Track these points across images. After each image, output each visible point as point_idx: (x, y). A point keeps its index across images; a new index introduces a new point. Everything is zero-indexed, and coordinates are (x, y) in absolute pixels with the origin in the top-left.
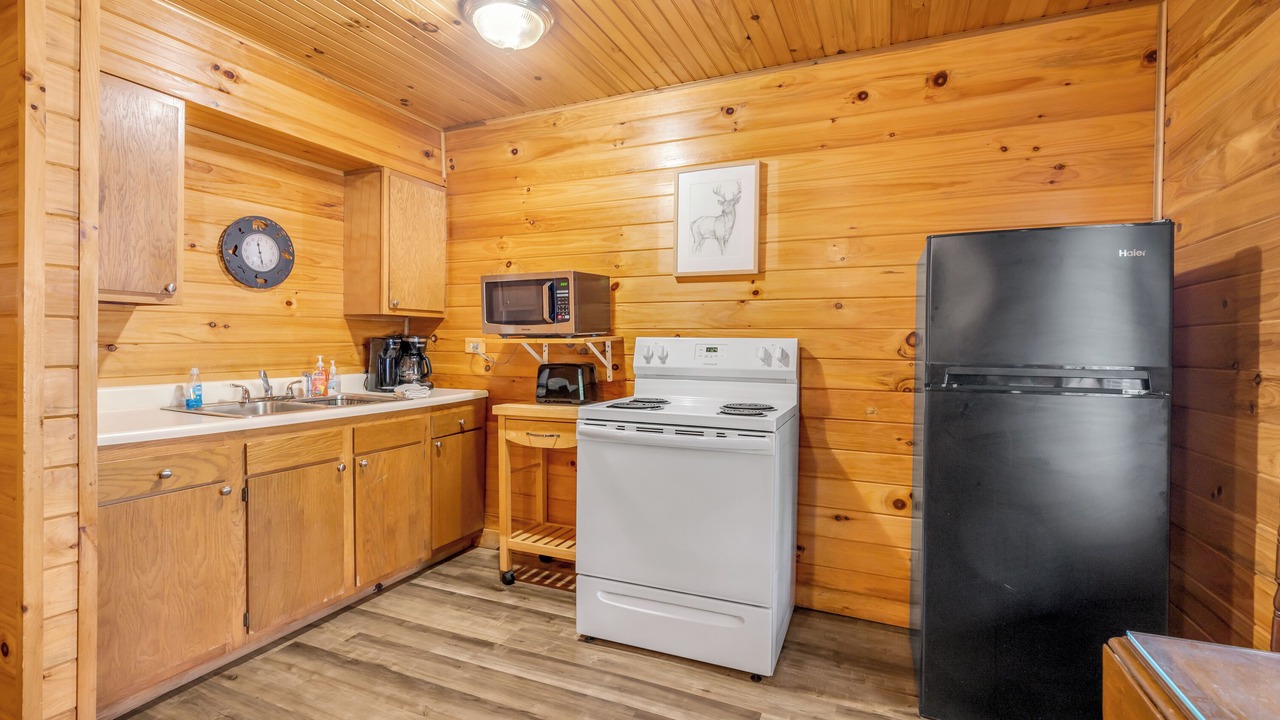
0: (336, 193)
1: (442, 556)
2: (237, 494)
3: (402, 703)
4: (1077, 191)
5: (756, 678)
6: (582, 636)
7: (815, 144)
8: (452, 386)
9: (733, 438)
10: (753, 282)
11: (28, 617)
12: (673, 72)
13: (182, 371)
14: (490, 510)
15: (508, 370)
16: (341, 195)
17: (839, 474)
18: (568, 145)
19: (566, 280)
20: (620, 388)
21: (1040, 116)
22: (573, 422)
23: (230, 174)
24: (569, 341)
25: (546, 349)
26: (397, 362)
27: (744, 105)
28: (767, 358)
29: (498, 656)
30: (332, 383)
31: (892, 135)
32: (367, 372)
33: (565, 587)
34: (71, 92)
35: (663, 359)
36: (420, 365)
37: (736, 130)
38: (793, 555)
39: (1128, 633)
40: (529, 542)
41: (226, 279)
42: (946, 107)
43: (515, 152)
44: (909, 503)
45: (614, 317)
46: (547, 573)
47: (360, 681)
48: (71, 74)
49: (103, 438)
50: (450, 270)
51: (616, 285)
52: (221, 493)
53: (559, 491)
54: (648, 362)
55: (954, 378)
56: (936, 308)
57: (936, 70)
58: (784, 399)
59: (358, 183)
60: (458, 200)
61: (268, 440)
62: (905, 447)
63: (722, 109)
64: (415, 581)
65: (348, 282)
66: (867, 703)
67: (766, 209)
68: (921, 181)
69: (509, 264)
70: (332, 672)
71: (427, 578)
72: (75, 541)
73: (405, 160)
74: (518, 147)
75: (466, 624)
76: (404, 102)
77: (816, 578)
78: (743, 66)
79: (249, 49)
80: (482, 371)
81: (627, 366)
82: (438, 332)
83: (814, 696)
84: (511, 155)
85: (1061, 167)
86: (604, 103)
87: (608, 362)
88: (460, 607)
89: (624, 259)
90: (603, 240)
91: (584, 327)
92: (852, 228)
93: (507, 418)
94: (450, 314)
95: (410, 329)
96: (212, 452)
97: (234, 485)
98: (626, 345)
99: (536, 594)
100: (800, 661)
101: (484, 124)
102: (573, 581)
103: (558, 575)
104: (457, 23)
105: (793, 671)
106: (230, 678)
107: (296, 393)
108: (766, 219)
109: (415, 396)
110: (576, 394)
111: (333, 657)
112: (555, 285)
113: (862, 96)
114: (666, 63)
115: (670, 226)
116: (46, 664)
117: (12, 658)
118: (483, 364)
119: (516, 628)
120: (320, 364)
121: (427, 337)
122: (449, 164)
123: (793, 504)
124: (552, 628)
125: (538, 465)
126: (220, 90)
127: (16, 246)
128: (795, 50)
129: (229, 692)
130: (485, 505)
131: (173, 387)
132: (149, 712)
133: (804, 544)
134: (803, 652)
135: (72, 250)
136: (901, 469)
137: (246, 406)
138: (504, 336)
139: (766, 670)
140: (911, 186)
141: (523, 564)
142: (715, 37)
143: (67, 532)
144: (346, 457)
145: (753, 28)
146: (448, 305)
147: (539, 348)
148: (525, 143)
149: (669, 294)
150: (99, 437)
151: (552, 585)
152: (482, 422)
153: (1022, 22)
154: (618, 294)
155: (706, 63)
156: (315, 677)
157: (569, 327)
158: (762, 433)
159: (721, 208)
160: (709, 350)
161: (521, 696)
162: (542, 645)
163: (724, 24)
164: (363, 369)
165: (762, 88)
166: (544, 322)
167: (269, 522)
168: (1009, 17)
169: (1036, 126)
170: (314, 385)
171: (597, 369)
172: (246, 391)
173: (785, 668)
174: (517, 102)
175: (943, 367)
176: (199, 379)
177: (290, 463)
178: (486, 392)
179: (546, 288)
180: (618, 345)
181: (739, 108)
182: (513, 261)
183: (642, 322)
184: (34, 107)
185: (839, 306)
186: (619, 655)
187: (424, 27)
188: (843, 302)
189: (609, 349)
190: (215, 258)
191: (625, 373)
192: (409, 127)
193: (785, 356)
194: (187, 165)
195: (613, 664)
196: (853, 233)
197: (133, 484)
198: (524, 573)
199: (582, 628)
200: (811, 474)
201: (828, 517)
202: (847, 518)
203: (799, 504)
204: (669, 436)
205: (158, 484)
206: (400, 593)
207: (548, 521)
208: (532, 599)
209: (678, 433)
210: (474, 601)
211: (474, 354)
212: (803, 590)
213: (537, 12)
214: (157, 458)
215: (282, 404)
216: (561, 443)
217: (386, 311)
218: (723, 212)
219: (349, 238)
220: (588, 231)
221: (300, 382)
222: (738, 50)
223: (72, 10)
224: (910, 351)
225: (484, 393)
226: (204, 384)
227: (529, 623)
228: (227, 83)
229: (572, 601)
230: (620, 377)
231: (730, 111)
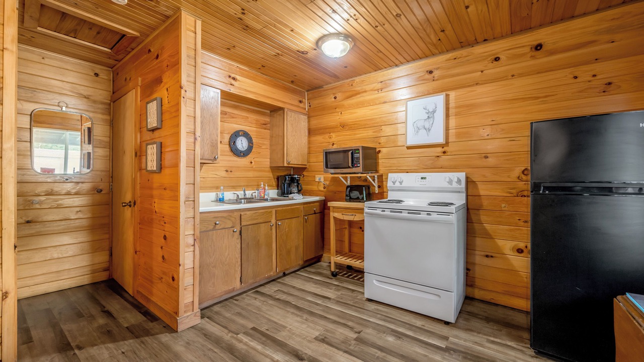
0: (267, 119)
1: (307, 264)
2: (238, 232)
3: (297, 316)
4: (621, 95)
5: (447, 323)
6: (367, 299)
7: (473, 83)
8: (310, 195)
9: (434, 216)
10: (443, 148)
11: (181, 268)
12: (404, 58)
13: (217, 188)
14: (326, 247)
15: (332, 188)
16: (269, 120)
17: (488, 236)
18: (357, 93)
19: (358, 150)
20: (381, 195)
21: (596, 60)
22: (362, 209)
23: (233, 115)
24: (359, 175)
25: (349, 179)
26: (289, 185)
27: (438, 69)
28: (450, 182)
29: (332, 303)
30: (266, 193)
31: (513, 76)
32: (278, 189)
33: (358, 279)
34: (193, 91)
35: (401, 183)
36: (298, 186)
37: (434, 80)
38: (464, 272)
39: (627, 293)
40: (343, 259)
41: (231, 154)
42: (543, 60)
43: (335, 98)
44: (525, 250)
45: (378, 165)
46: (350, 273)
47: (281, 306)
48: (193, 85)
49: (202, 209)
50: (309, 148)
51: (379, 151)
52: (234, 231)
53: (355, 240)
54: (394, 184)
55: (546, 188)
56: (536, 156)
57: (536, 43)
58: (459, 200)
59: (275, 115)
60: (312, 119)
61: (248, 213)
62: (523, 223)
63: (427, 71)
64: (297, 273)
65: (271, 154)
66: (503, 340)
67: (449, 114)
68: (530, 96)
69: (333, 144)
70: (271, 302)
71: (302, 272)
72: (193, 244)
73: (292, 105)
74: (337, 95)
75: (318, 290)
76: (292, 82)
77: (476, 284)
78: (437, 52)
79: (240, 68)
80: (322, 189)
81: (384, 186)
82: (305, 173)
83: (475, 334)
84: (334, 99)
85: (610, 84)
86: (373, 74)
87: (376, 184)
88: (316, 283)
89: (383, 140)
90: (373, 132)
91: (366, 169)
92: (493, 121)
93: (334, 207)
94: (309, 166)
95: (293, 172)
96: (231, 216)
97: (237, 229)
98: (384, 177)
99: (346, 281)
100: (468, 319)
101: (323, 87)
102: (363, 277)
103: (355, 275)
104: (315, 49)
105: (465, 322)
106: (236, 300)
107: (254, 197)
108: (449, 119)
109: (297, 199)
110: (363, 198)
111: (270, 296)
112: (354, 151)
113: (497, 59)
114: (401, 55)
115: (403, 125)
116: (185, 285)
117: (175, 282)
118: (322, 186)
119: (339, 293)
120: (262, 186)
121: (300, 175)
122: (309, 105)
123: (464, 248)
124: (354, 294)
125: (346, 228)
126: (231, 85)
127: (178, 144)
128: (462, 42)
129: (236, 305)
130: (323, 245)
131: (215, 193)
132: (211, 308)
133: (469, 267)
134: (470, 315)
135: (193, 144)
136: (521, 234)
137: (238, 201)
138: (332, 174)
139: (452, 320)
140: (524, 99)
141: (340, 269)
142: (424, 42)
143: (190, 240)
144: (273, 221)
145: (441, 35)
146: (308, 162)
147: (346, 179)
148: (340, 94)
149: (403, 154)
150: (200, 209)
151: (353, 278)
152: (323, 209)
153: (585, 14)
154: (380, 155)
155: (419, 52)
156: (265, 303)
157: (360, 169)
158: (449, 213)
159: (427, 115)
160: (422, 178)
161: (343, 318)
162: (350, 301)
163: (428, 36)
164: (276, 188)
165: (446, 60)
166: (349, 167)
167: (248, 243)
168: (576, 13)
169: (595, 65)
170: (260, 194)
171: (371, 188)
172: (238, 196)
173: (461, 321)
174: (336, 77)
175: (541, 183)
176: (223, 191)
177: (255, 222)
178: (324, 197)
179: (350, 153)
180: (380, 177)
181: (435, 71)
182: (335, 143)
183: (391, 167)
184: (183, 97)
185: (486, 157)
186: (383, 307)
187: (303, 53)
188: (488, 155)
189: (376, 179)
190: (228, 146)
191: (383, 189)
192: (294, 92)
193: (459, 181)
194: (221, 113)
195: (381, 311)
196: (493, 123)
197: (207, 226)
198: (341, 273)
199: (367, 296)
200: (473, 235)
201: (481, 255)
202: (492, 257)
203: (467, 249)
204: (405, 214)
205: (215, 227)
206: (292, 276)
207: (350, 252)
208: (345, 283)
209: (409, 213)
210: (321, 282)
211: (319, 182)
212: (470, 289)
213: (346, 41)
214: (214, 217)
215: (250, 200)
216: (357, 218)
217: (286, 165)
218: (428, 117)
219: (272, 137)
220: (367, 129)
221: (255, 192)
222: (435, 45)
223: (193, 64)
224: (524, 177)
225: (323, 198)
226: (225, 193)
227: (344, 292)
228: (233, 82)
229: (363, 286)
230: (381, 191)
231: (431, 72)
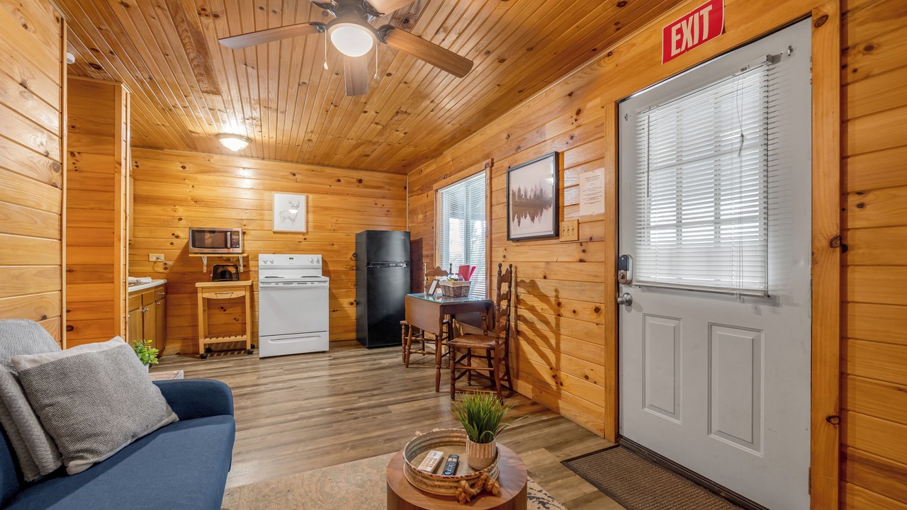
5: (324, 352)
7: (324, 192)
10: (304, 236)
14: (169, 337)
17: (335, 297)
18: (217, 171)
19: (238, 232)
20: (247, 274)
21: (383, 197)
27: (299, 174)
28: (312, 262)
31: (348, 194)
35: (272, 262)
37: (296, 181)
42: (362, 189)
43: (184, 167)
44: (353, 303)
51: (244, 233)
54: (264, 263)
57: (359, 178)
60: (140, 183)
63: (291, 173)
67: (308, 211)
69: (180, 219)
74: (186, 165)
80: (163, 270)
81: (251, 265)
84: (181, 168)
85: (389, 211)
87: (241, 264)
92: (337, 221)
93: (202, 288)
94: (135, 241)
98: (253, 258)
113: (339, 181)
118: (162, 266)
130: (166, 336)
136: (352, 293)
138: (202, 253)
148: (191, 164)
149: (271, 238)
152: (165, 294)
154: (245, 236)
157: (239, 250)
160: (290, 259)
165: (306, 170)
166: (226, 248)
180: (247, 257)
182: (183, 218)
183: (259, 248)
185: (333, 244)
189: (241, 259)
191: (252, 268)
193: (318, 261)
202: (340, 310)
204: (295, 285)
211: (157, 262)
216: (234, 296)
224: (354, 258)
225: (166, 281)
230: (247, 270)
231: (294, 175)
